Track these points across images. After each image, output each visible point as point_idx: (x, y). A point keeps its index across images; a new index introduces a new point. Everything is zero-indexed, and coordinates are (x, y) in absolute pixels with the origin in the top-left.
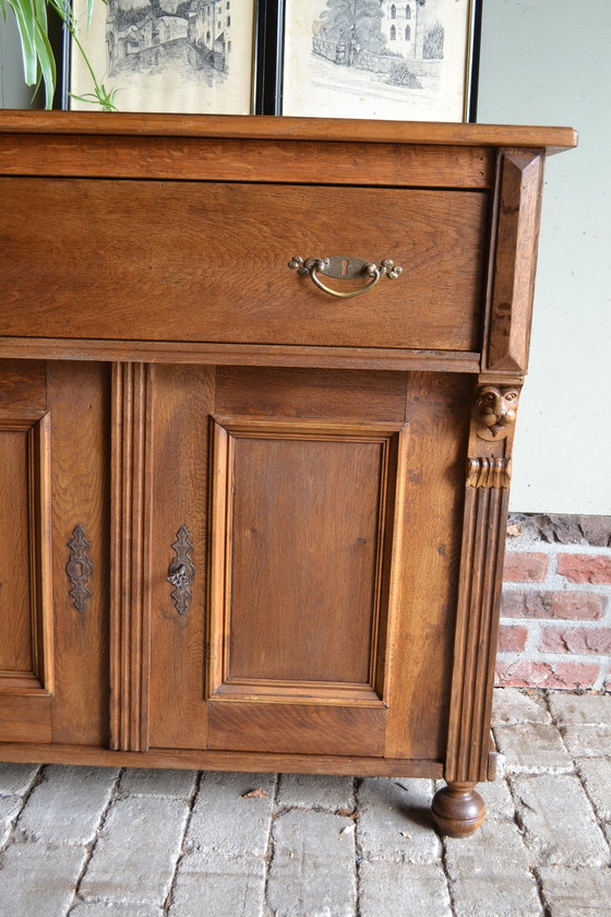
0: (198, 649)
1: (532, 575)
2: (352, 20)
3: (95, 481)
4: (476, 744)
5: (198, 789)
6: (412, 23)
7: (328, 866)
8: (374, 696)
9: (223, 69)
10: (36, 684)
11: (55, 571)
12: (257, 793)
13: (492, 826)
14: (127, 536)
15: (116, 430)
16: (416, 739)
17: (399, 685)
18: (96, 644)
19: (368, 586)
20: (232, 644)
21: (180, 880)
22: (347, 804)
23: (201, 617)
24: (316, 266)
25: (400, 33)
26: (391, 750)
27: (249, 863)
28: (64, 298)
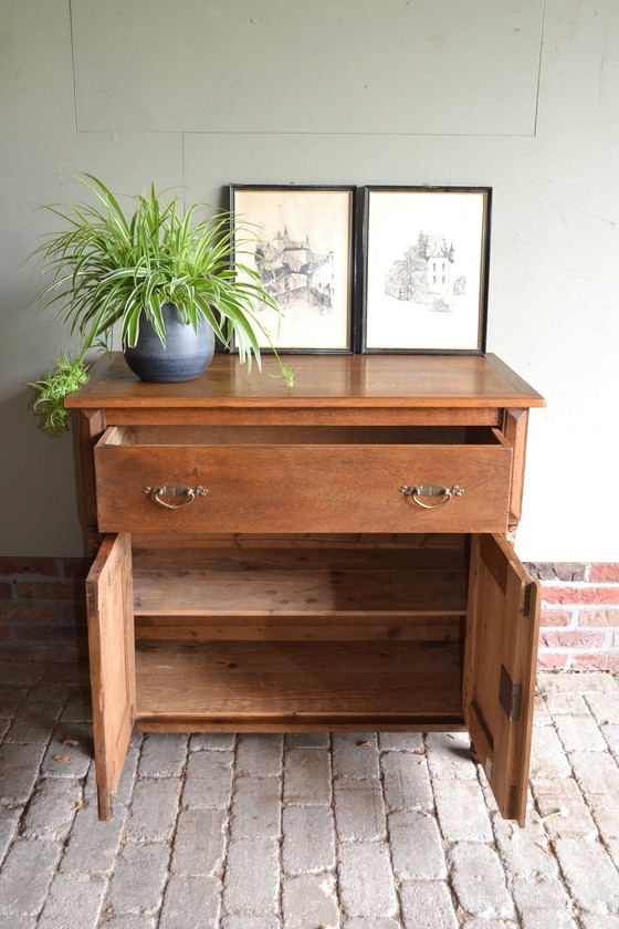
2: (409, 273)
5: (332, 742)
6: (445, 274)
9: (330, 305)
12: (367, 743)
21: (336, 793)
22: (420, 748)
24: (415, 491)
25: (439, 279)
27: (372, 783)
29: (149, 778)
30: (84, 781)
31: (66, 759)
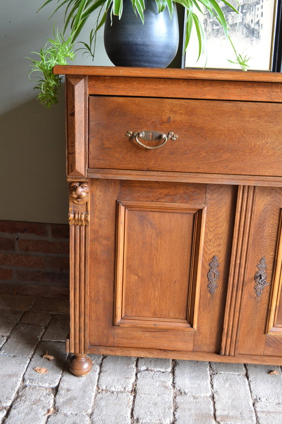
3: (225, 236)
9: (258, 37)
10: (188, 325)
11: (202, 276)
12: (275, 372)
14: (238, 262)
15: (238, 214)
18: (217, 309)
20: (279, 309)
21: (259, 415)
23: (267, 298)
28: (226, 156)
29: (106, 391)
30: (56, 390)
31: (43, 370)
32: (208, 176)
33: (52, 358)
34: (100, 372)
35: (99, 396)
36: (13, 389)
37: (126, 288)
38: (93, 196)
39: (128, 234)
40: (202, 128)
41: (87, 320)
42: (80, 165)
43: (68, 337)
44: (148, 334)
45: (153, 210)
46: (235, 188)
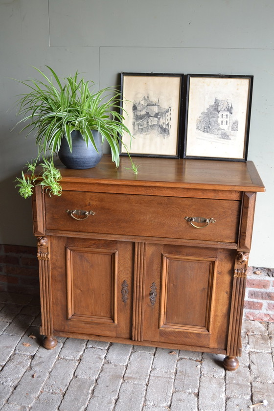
0: (157, 315)
1: (264, 287)
2: (209, 119)
3: (130, 269)
4: (236, 346)
5: (156, 350)
6: (228, 120)
7: (192, 377)
8: (206, 331)
9: (168, 134)
10: (112, 321)
11: (118, 292)
12: (173, 353)
13: (241, 369)
14: (138, 284)
15: (136, 256)
16: (218, 343)
17: (214, 328)
18: (129, 312)
19: (206, 301)
20: (167, 314)
21: (151, 378)
22: (199, 358)
23: (158, 306)
24: (192, 219)
25: (224, 123)
26: (211, 346)
27: (170, 374)
28: (123, 225)
29: (63, 359)
30: (33, 357)
31: (28, 345)
32: (113, 236)
33: (34, 337)
34: (63, 347)
35: (58, 361)
36: (8, 355)
37: (74, 297)
38: (51, 243)
39: (73, 265)
40: (108, 209)
41: (52, 316)
42: (41, 227)
43: (41, 326)
44: (88, 325)
45: (87, 252)
46: (134, 244)
